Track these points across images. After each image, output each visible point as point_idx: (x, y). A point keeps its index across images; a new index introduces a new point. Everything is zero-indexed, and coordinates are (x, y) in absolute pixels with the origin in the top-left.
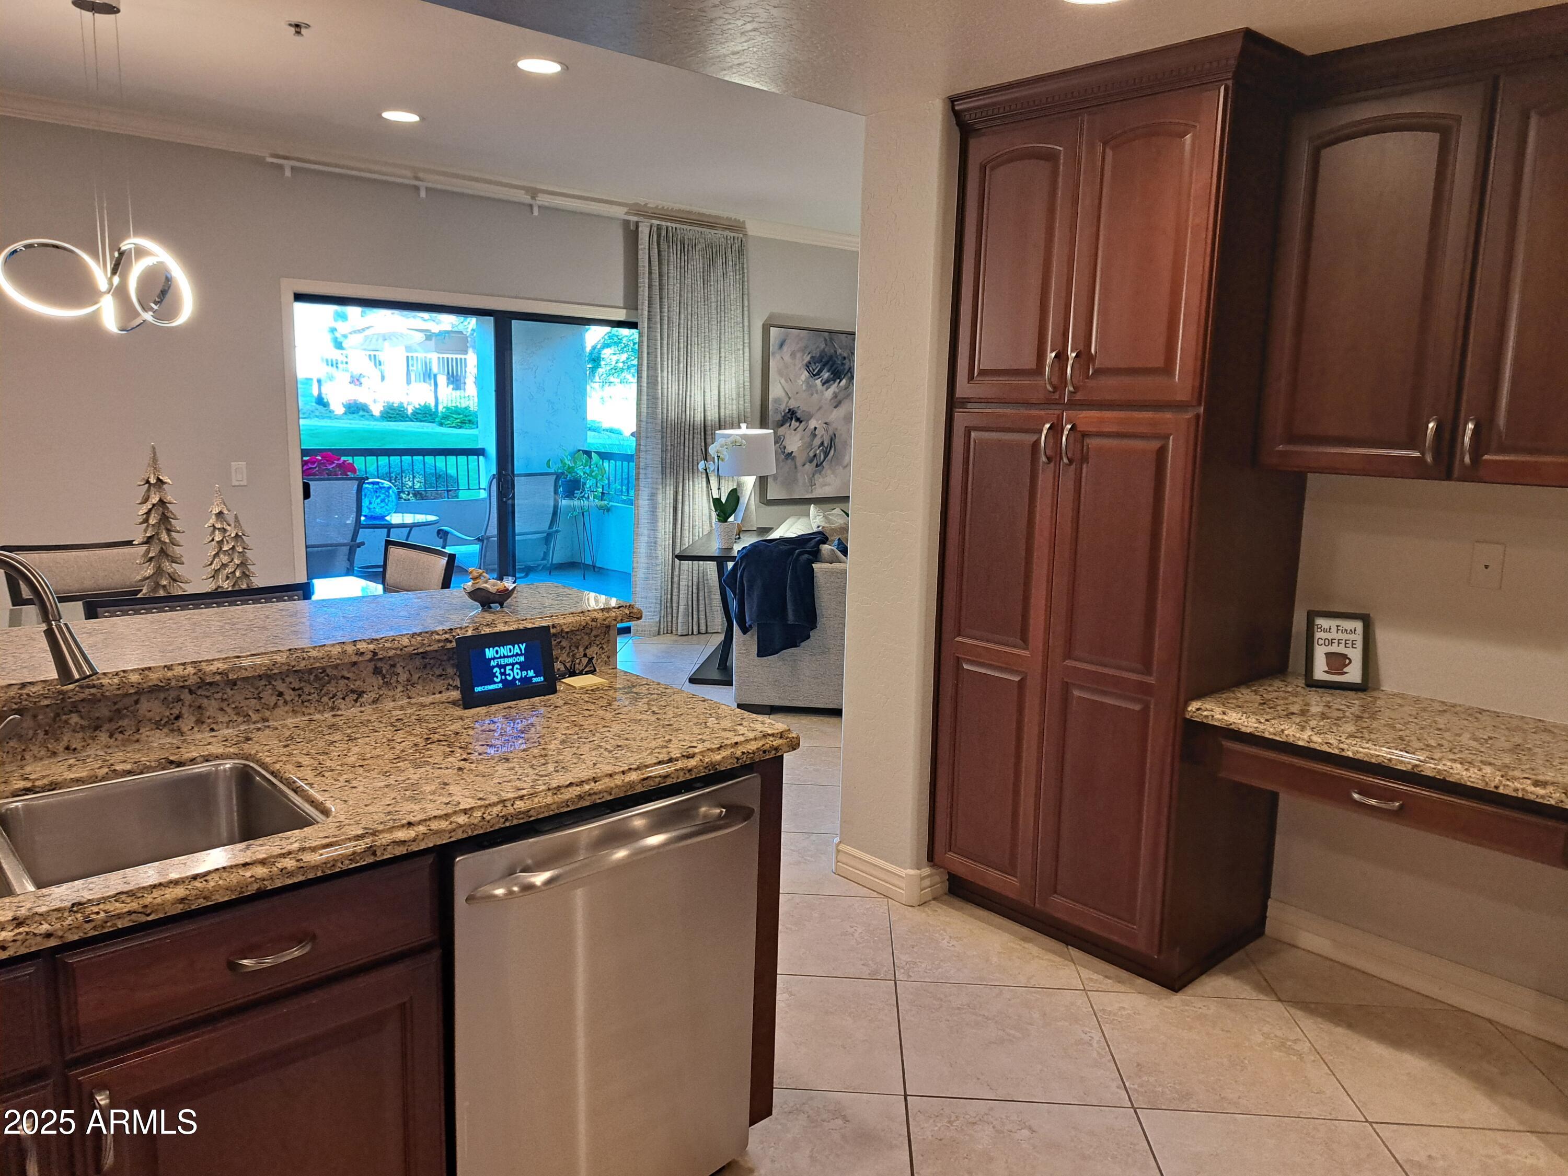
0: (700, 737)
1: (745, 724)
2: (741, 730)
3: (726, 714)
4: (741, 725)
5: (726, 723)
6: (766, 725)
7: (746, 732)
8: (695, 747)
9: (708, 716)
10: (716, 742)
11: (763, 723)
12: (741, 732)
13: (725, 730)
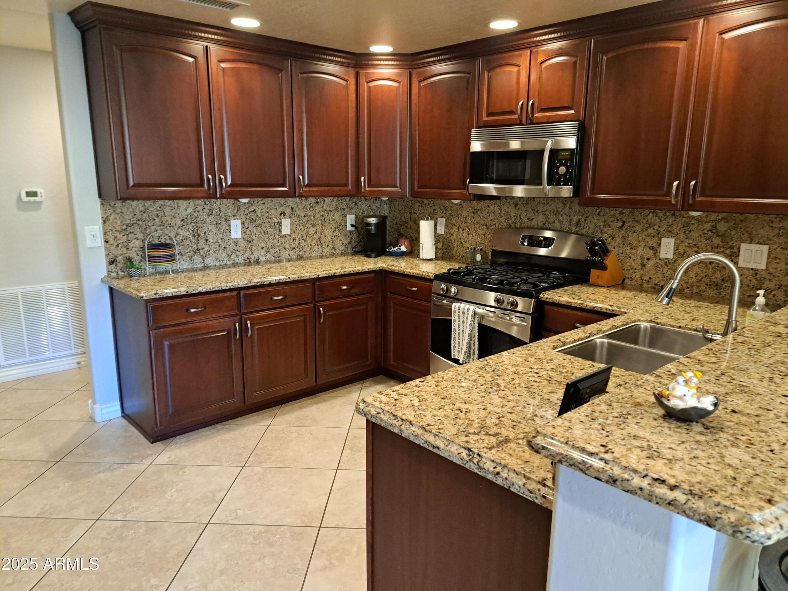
0: (420, 389)
1: (393, 401)
2: (395, 395)
3: (407, 409)
4: (396, 400)
5: (406, 401)
6: (378, 399)
7: (392, 393)
8: (420, 382)
9: (420, 408)
10: (409, 385)
11: (381, 401)
12: (395, 393)
13: (406, 395)
